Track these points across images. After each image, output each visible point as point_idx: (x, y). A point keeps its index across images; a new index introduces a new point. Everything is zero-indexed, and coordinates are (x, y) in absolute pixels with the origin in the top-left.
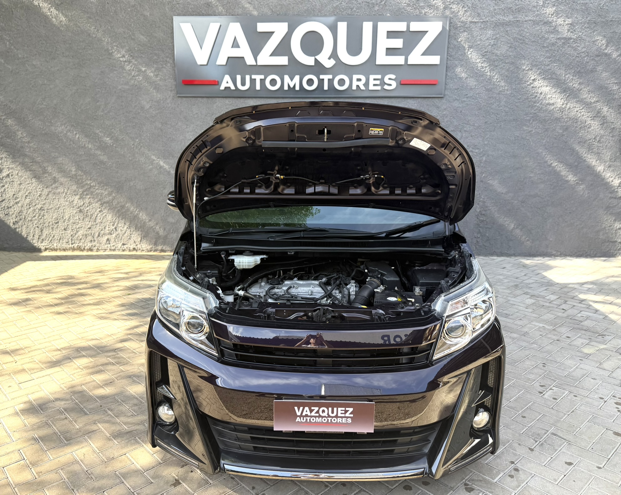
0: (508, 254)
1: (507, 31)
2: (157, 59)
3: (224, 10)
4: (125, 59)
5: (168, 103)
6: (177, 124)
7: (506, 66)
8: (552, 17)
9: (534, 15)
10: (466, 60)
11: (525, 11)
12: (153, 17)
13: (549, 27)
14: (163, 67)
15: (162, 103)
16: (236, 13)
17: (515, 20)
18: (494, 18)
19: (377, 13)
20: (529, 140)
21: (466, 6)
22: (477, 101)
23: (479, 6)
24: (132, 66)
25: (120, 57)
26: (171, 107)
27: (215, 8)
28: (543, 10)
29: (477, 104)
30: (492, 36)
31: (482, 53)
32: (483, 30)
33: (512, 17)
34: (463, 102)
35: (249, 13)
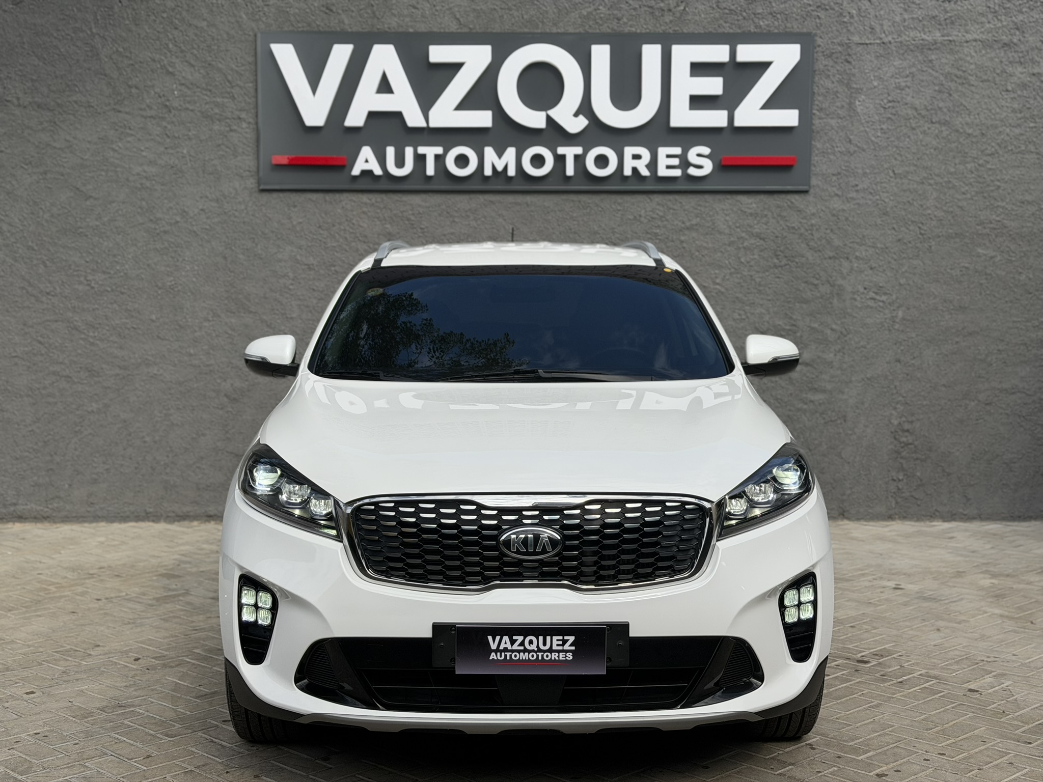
0: (965, 515)
2: (221, 115)
3: (360, 19)
4: (152, 113)
5: (240, 203)
6: (257, 245)
7: (933, 129)
8: (1018, 33)
9: (983, 30)
10: (850, 116)
11: (964, 22)
12: (214, 30)
13: (1013, 54)
14: (231, 130)
15: (228, 203)
16: (386, 26)
17: (944, 40)
18: (904, 37)
19: (670, 28)
20: (990, 275)
21: (847, 14)
22: (878, 197)
23: (873, 13)
24: (166, 127)
25: (141, 109)
26: (245, 211)
27: (344, 17)
28: (998, 19)
29: (878, 204)
30: (901, 70)
31: (882, 103)
32: (883, 58)
33: (939, 35)
34: (848, 200)
35: (412, 27)
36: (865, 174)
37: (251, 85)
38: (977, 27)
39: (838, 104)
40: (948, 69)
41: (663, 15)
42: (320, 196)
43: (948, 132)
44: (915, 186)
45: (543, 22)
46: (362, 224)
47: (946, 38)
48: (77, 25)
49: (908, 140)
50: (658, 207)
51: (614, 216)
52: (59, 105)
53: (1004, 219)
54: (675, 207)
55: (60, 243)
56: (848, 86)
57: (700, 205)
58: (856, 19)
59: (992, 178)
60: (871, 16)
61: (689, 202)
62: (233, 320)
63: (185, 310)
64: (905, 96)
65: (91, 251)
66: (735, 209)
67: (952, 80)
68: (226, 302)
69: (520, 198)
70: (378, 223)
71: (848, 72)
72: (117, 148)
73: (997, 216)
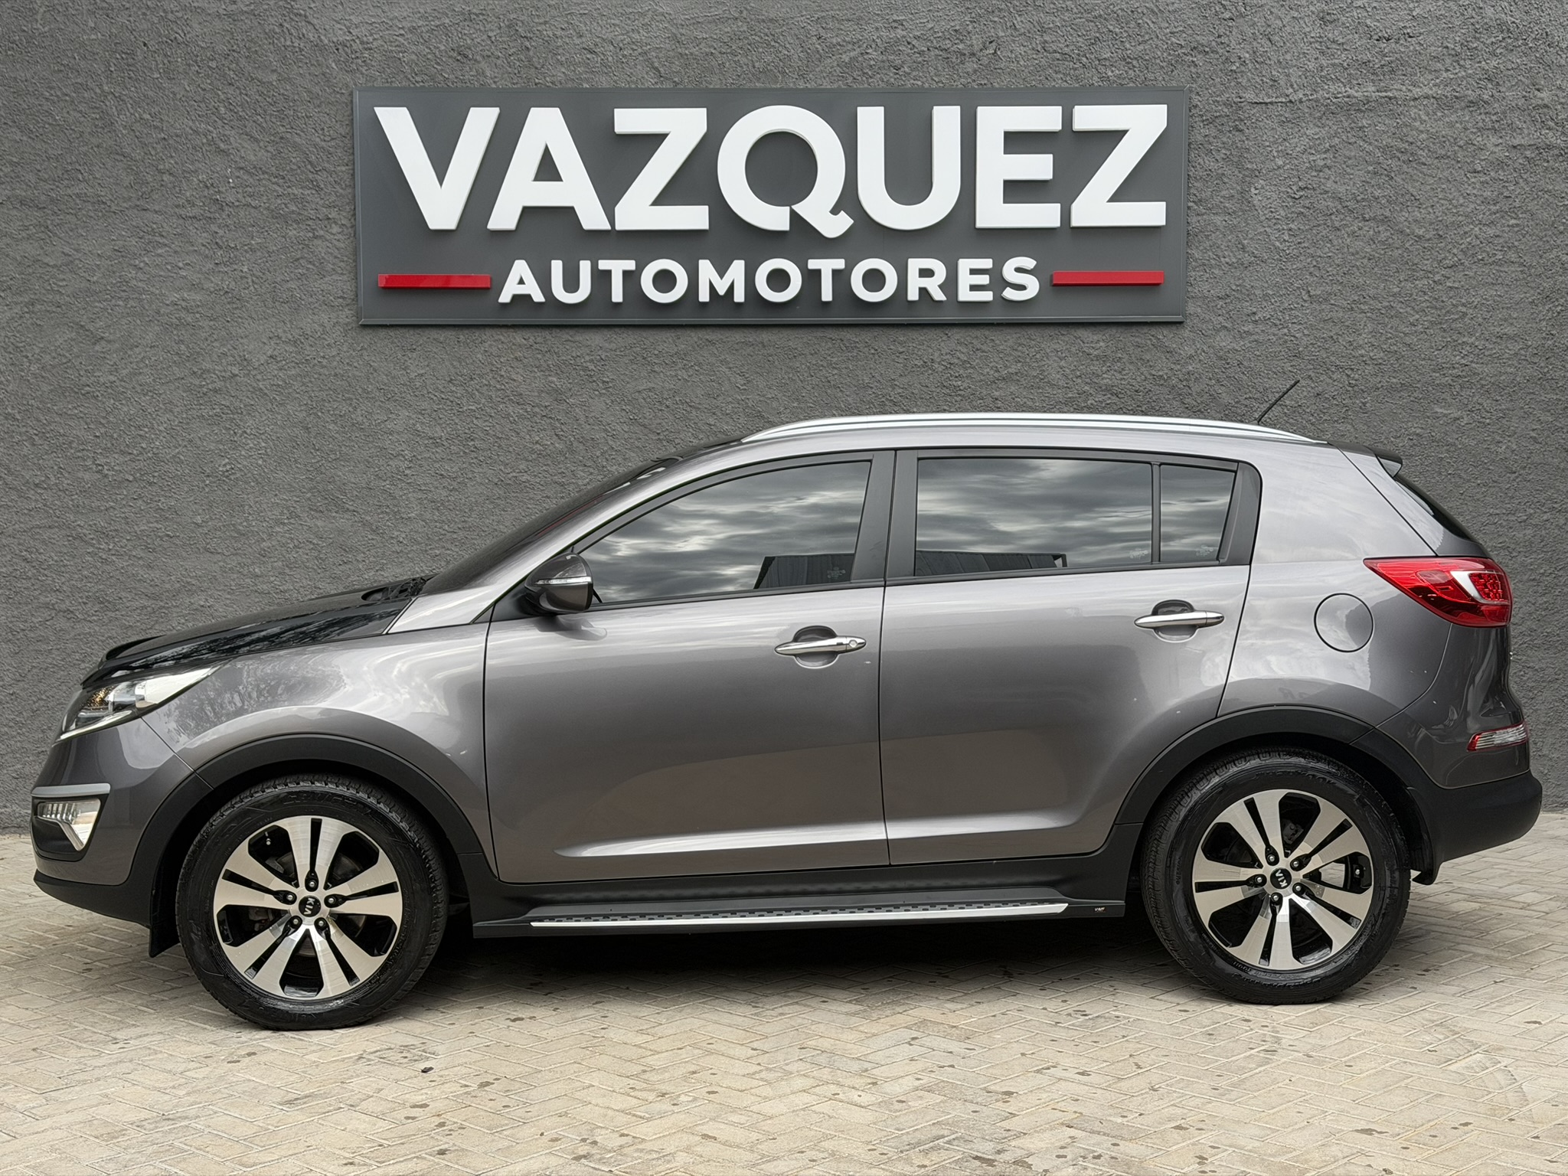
2: (299, 214)
3: (510, 70)
4: (195, 211)
5: (328, 345)
6: (355, 409)
7: (1366, 228)
8: (1490, 86)
9: (1438, 81)
10: (1244, 211)
11: (1409, 69)
12: (288, 88)
13: (1483, 117)
14: (316, 237)
15: (311, 345)
16: (548, 79)
17: (1381, 97)
18: (1321, 92)
19: (974, 81)
20: (1454, 445)
21: (1237, 60)
22: (1286, 330)
23: (1274, 59)
24: (217, 233)
25: (177, 206)
26: (338, 359)
27: (483, 65)
28: (1461, 66)
29: (1286, 342)
30: (1317, 142)
31: (1289, 190)
32: (1290, 125)
33: (1373, 89)
34: (1243, 335)
35: (587, 80)
36: (1267, 295)
37: (344, 169)
38: (1430, 77)
39: (1224, 193)
40: (1386, 140)
41: (962, 63)
42: (450, 334)
43: (1389, 234)
44: (1341, 314)
45: (783, 73)
46: (514, 377)
47: (1384, 94)
48: (79, 81)
49: (1329, 245)
50: (959, 348)
51: (893, 360)
52: (52, 200)
53: (1472, 362)
54: (984, 348)
55: (55, 408)
56: (1239, 166)
57: (1020, 345)
58: (1250, 66)
59: (1454, 302)
60: (1272, 62)
61: (1007, 340)
62: (320, 523)
63: (247, 507)
64: (1322, 180)
65: (102, 421)
66: (1073, 349)
68: (309, 495)
69: (752, 336)
70: (538, 374)
71: (1239, 145)
72: (142, 265)
73: (1463, 357)
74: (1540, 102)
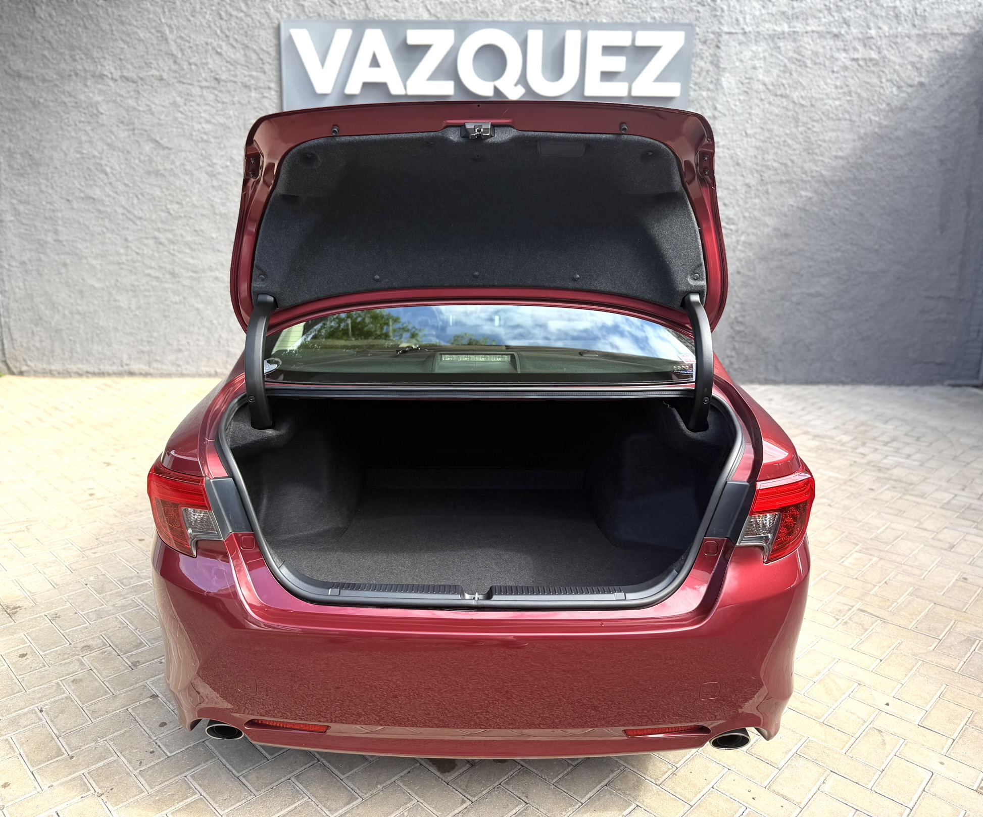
1: (779, 48)
2: (256, 85)
3: (356, 10)
4: (207, 84)
7: (776, 100)
9: (819, 23)
11: (806, 17)
12: (249, 20)
13: (840, 43)
16: (376, 15)
17: (790, 31)
18: (761, 28)
19: (587, 18)
21: (720, 9)
23: (739, 8)
24: (217, 95)
25: (199, 81)
28: (832, 15)
30: (757, 54)
31: (741, 79)
32: (744, 45)
33: (787, 27)
35: (394, 16)
37: (277, 62)
39: (709, 80)
40: (791, 54)
41: (582, 8)
43: (787, 103)
44: (760, 144)
45: (492, 13)
48: (150, 16)
49: (757, 108)
53: (822, 169)
55: (147, 181)
56: (717, 66)
58: (726, 12)
59: (816, 139)
60: (737, 11)
64: (758, 74)
65: (169, 188)
67: (794, 63)
72: (183, 111)
73: (817, 167)
74: (869, 35)
